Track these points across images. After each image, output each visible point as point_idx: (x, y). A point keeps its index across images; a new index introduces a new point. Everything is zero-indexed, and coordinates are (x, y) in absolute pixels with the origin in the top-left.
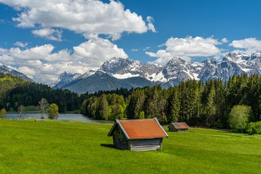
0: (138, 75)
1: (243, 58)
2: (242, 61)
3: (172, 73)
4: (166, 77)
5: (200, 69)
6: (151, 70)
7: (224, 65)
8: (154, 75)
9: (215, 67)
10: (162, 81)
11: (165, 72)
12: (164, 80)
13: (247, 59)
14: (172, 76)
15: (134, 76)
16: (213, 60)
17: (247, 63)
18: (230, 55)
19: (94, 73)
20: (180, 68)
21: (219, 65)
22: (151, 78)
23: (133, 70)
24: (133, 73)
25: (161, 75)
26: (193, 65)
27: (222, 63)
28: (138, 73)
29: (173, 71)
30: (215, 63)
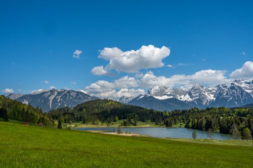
0: (172, 97)
1: (246, 83)
2: (245, 85)
3: (195, 95)
4: (191, 97)
5: (214, 91)
6: (181, 93)
7: (232, 88)
8: (182, 96)
9: (226, 90)
10: (189, 100)
11: (190, 94)
12: (190, 99)
13: (249, 83)
14: (196, 97)
15: (169, 97)
16: (224, 85)
17: (249, 86)
18: (236, 81)
19: (143, 96)
20: (201, 91)
21: (229, 88)
22: (181, 98)
23: (169, 93)
24: (168, 95)
25: (187, 96)
26: (209, 89)
27: (231, 87)
28: (172, 95)
29: (196, 93)
30: (226, 87)
